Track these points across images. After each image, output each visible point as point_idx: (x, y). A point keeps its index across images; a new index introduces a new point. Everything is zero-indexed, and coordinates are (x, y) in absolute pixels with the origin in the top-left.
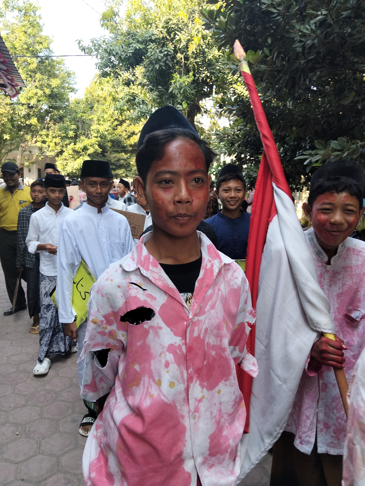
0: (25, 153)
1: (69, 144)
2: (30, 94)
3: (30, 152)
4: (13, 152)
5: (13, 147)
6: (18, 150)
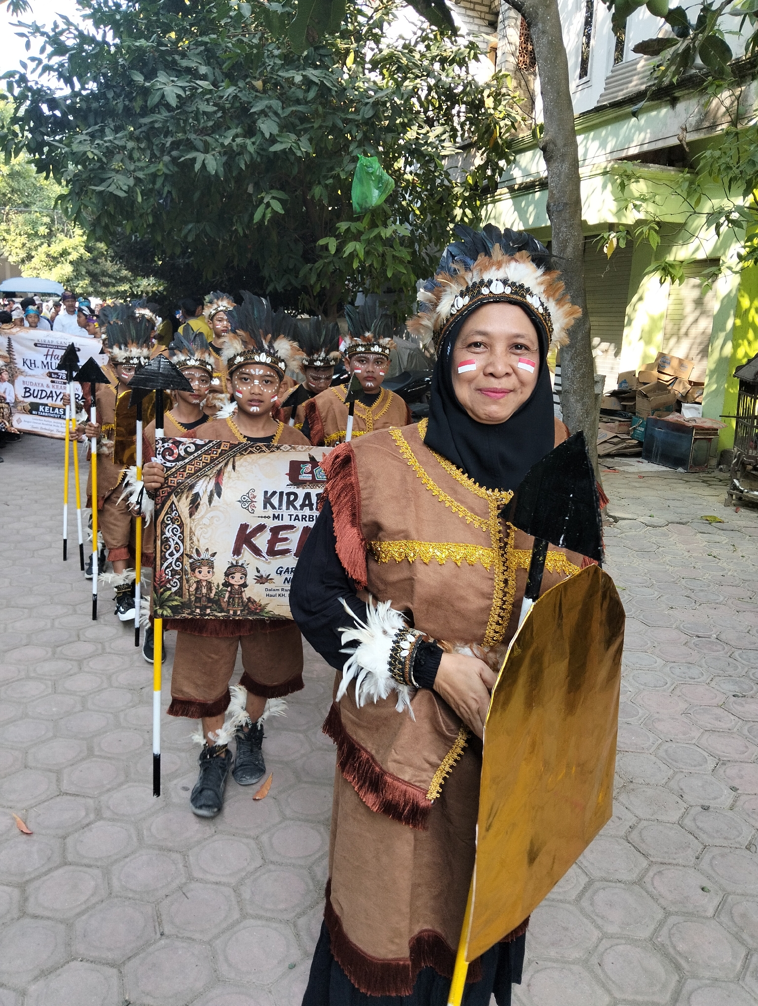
1: (40, 246)
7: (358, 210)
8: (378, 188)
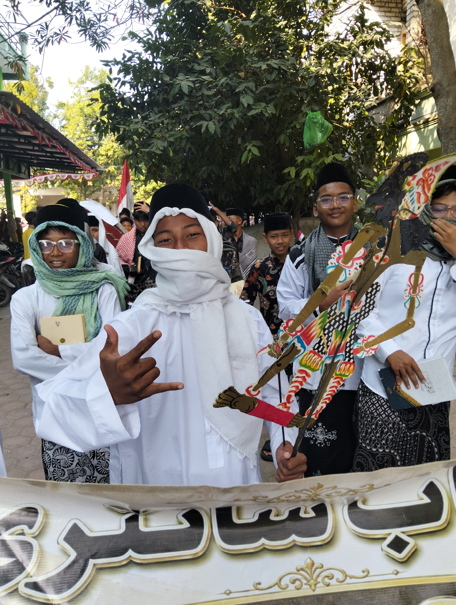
0: (106, 193)
2: (108, 148)
3: (110, 192)
4: (96, 193)
5: (95, 189)
6: (100, 191)
7: (308, 147)
8: (321, 132)
